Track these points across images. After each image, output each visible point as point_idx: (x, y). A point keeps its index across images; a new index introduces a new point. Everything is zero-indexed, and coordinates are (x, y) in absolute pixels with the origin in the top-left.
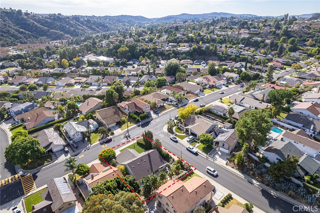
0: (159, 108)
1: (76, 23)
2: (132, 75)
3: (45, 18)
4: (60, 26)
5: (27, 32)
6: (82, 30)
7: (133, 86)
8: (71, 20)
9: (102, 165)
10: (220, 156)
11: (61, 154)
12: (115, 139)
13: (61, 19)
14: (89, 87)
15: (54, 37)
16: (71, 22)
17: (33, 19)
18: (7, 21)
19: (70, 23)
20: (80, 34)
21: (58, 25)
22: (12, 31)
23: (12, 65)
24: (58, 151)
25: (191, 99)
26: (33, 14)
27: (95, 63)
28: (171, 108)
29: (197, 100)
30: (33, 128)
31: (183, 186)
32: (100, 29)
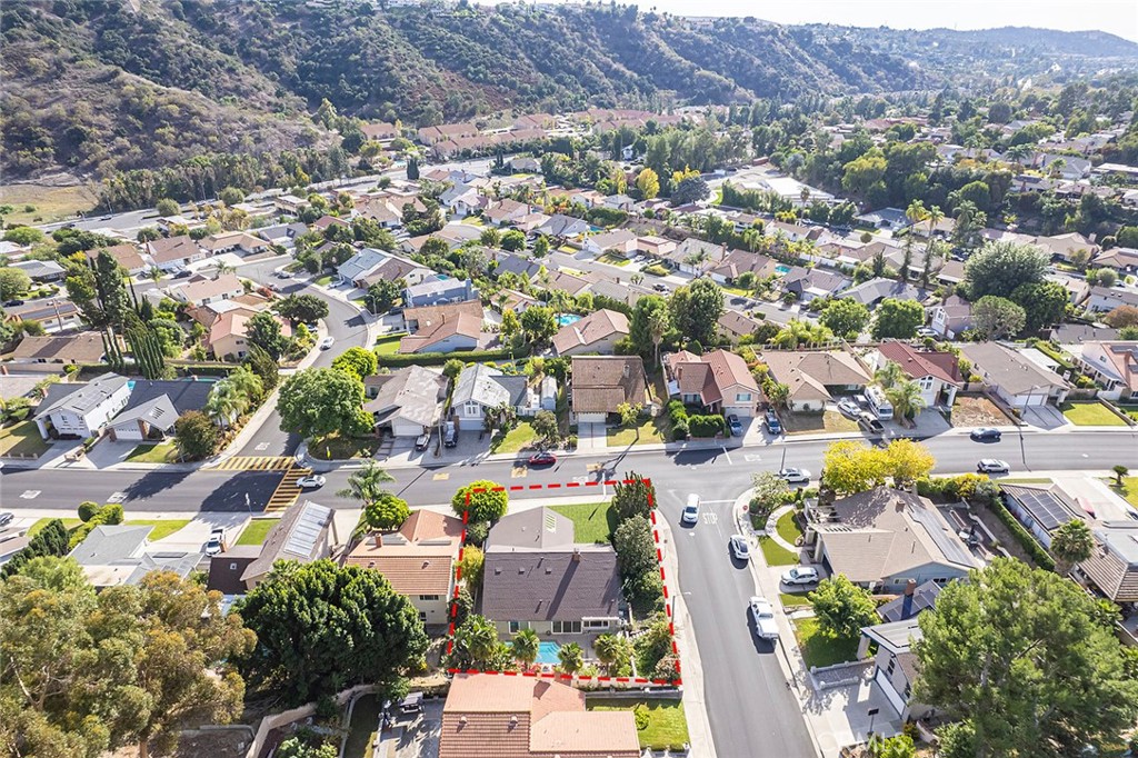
0: (798, 414)
1: (794, 53)
2: (837, 266)
3: (700, 30)
4: (735, 59)
5: (628, 73)
6: (804, 78)
7: (804, 308)
8: (780, 41)
9: (445, 525)
10: (852, 709)
11: (406, 449)
12: (566, 464)
13: (749, 37)
14: (664, 275)
15: (700, 95)
16: (779, 47)
17: (661, 33)
18: (592, 38)
19: (773, 51)
20: (791, 89)
21: (727, 56)
22: (592, 69)
23: (530, 167)
24: (404, 438)
25: (968, 425)
26: (668, 17)
27: (746, 200)
28: (847, 430)
29: (991, 438)
30: (415, 352)
31: (529, 713)
32: (878, 80)
